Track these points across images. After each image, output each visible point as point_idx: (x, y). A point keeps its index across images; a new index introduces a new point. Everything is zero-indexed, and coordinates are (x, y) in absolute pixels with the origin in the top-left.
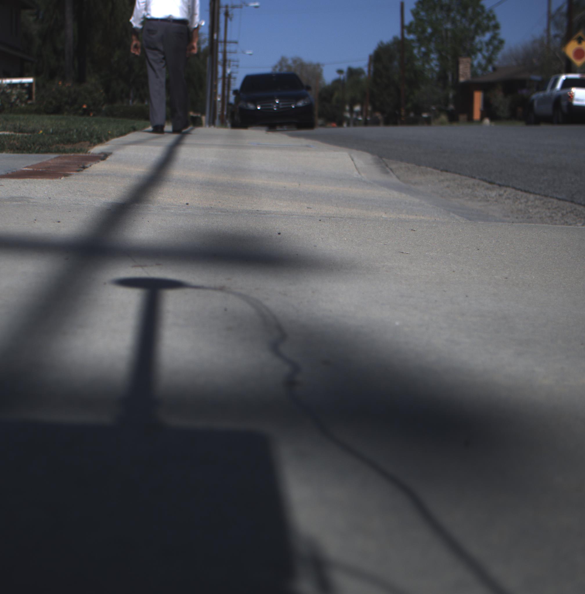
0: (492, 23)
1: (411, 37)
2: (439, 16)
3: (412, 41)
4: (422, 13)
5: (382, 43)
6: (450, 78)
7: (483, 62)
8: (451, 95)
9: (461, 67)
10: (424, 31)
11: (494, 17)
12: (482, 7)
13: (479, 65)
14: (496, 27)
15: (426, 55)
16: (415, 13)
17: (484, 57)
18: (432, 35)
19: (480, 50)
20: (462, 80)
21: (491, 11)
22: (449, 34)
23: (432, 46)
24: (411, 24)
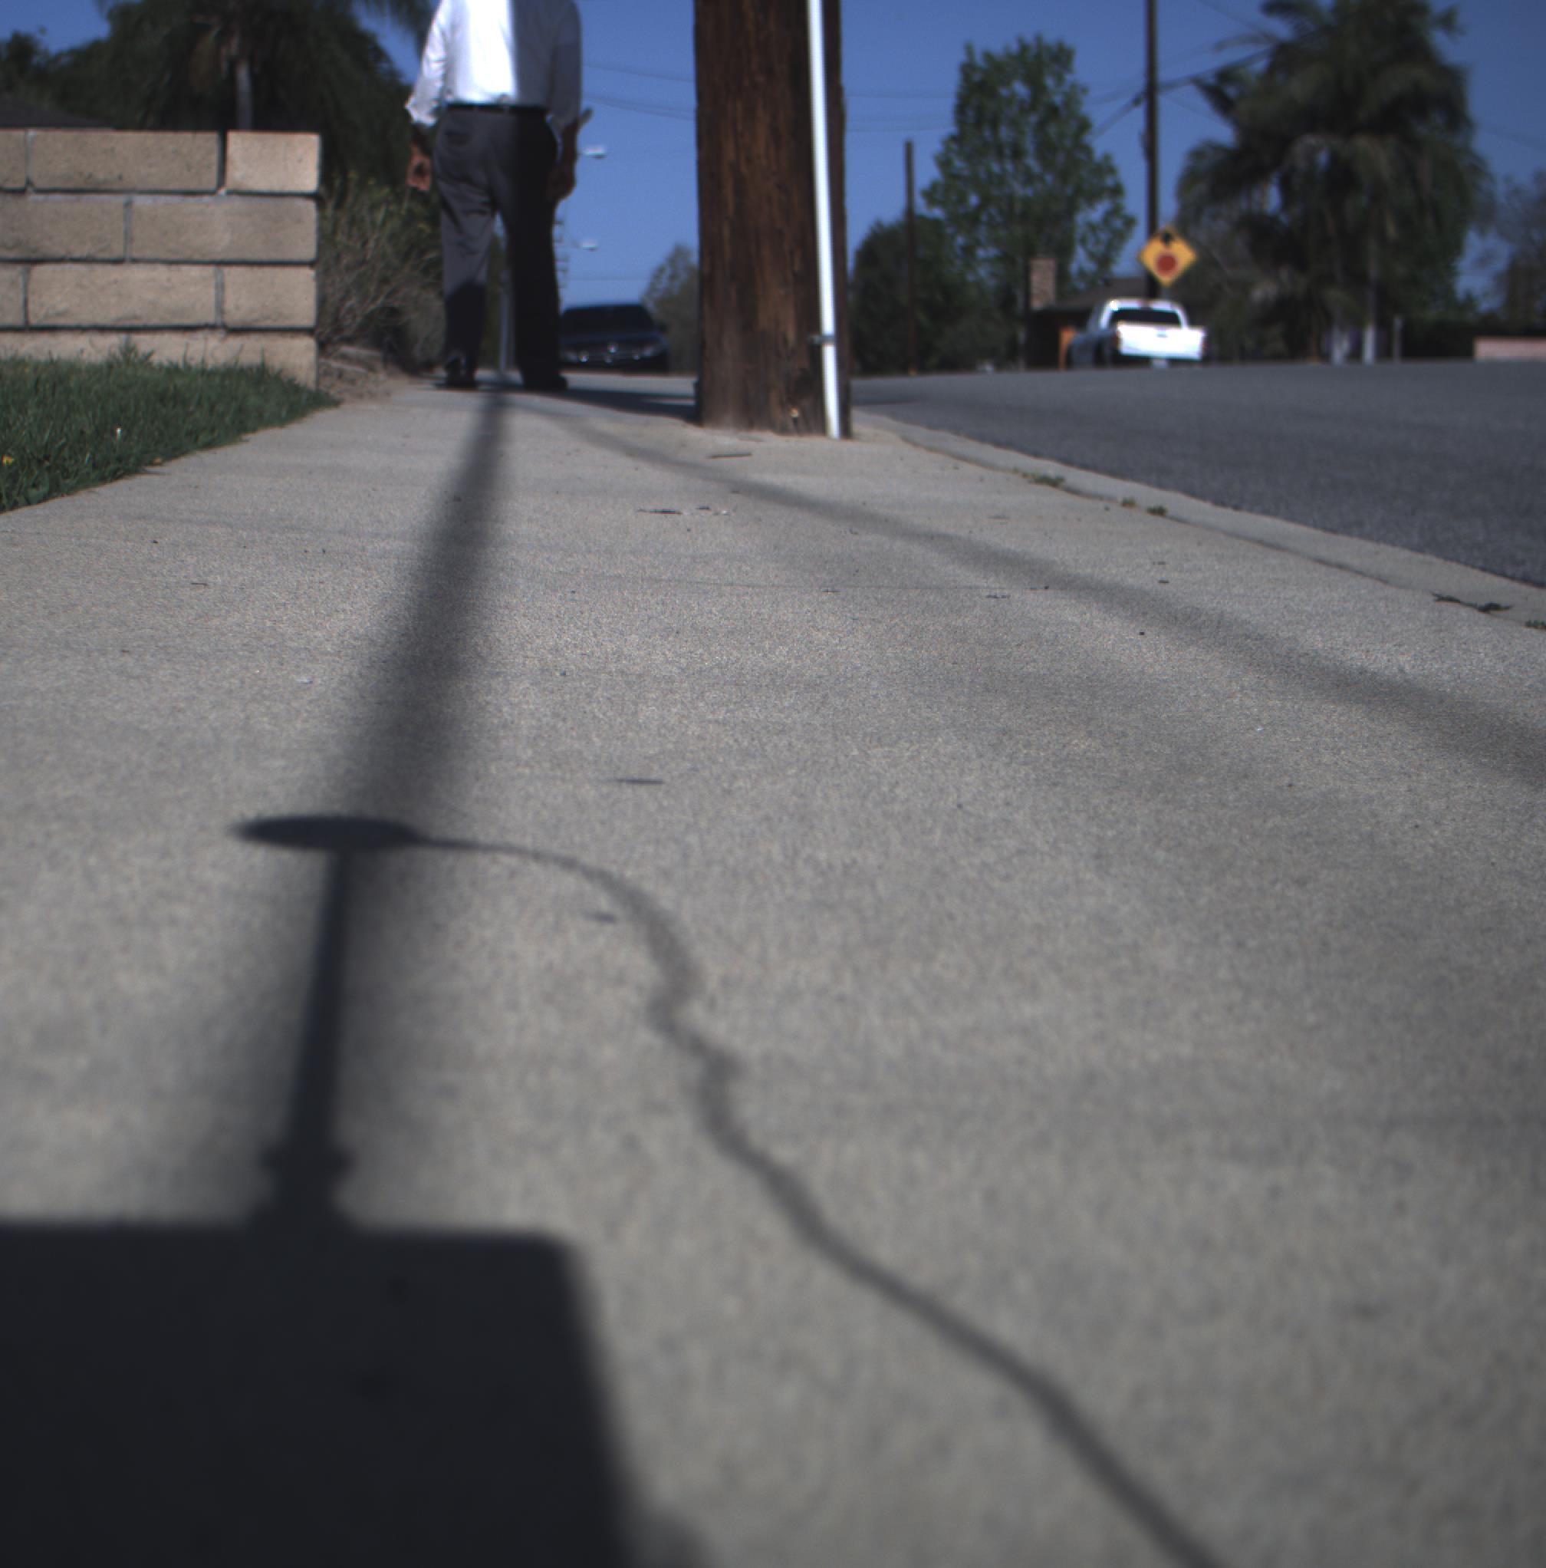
0: (1109, 181)
1: (937, 213)
2: (995, 168)
3: (936, 223)
4: (958, 164)
5: (879, 224)
6: (1020, 300)
7: (1090, 266)
8: (1022, 336)
9: (1036, 279)
10: (962, 199)
11: (1112, 170)
12: (1088, 150)
13: (1082, 273)
14: (1117, 191)
15: (968, 251)
16: (944, 163)
17: (1091, 255)
18: (981, 207)
19: (1083, 241)
20: (1037, 304)
21: (1107, 158)
22: (1018, 208)
23: (982, 233)
24: (934, 187)
